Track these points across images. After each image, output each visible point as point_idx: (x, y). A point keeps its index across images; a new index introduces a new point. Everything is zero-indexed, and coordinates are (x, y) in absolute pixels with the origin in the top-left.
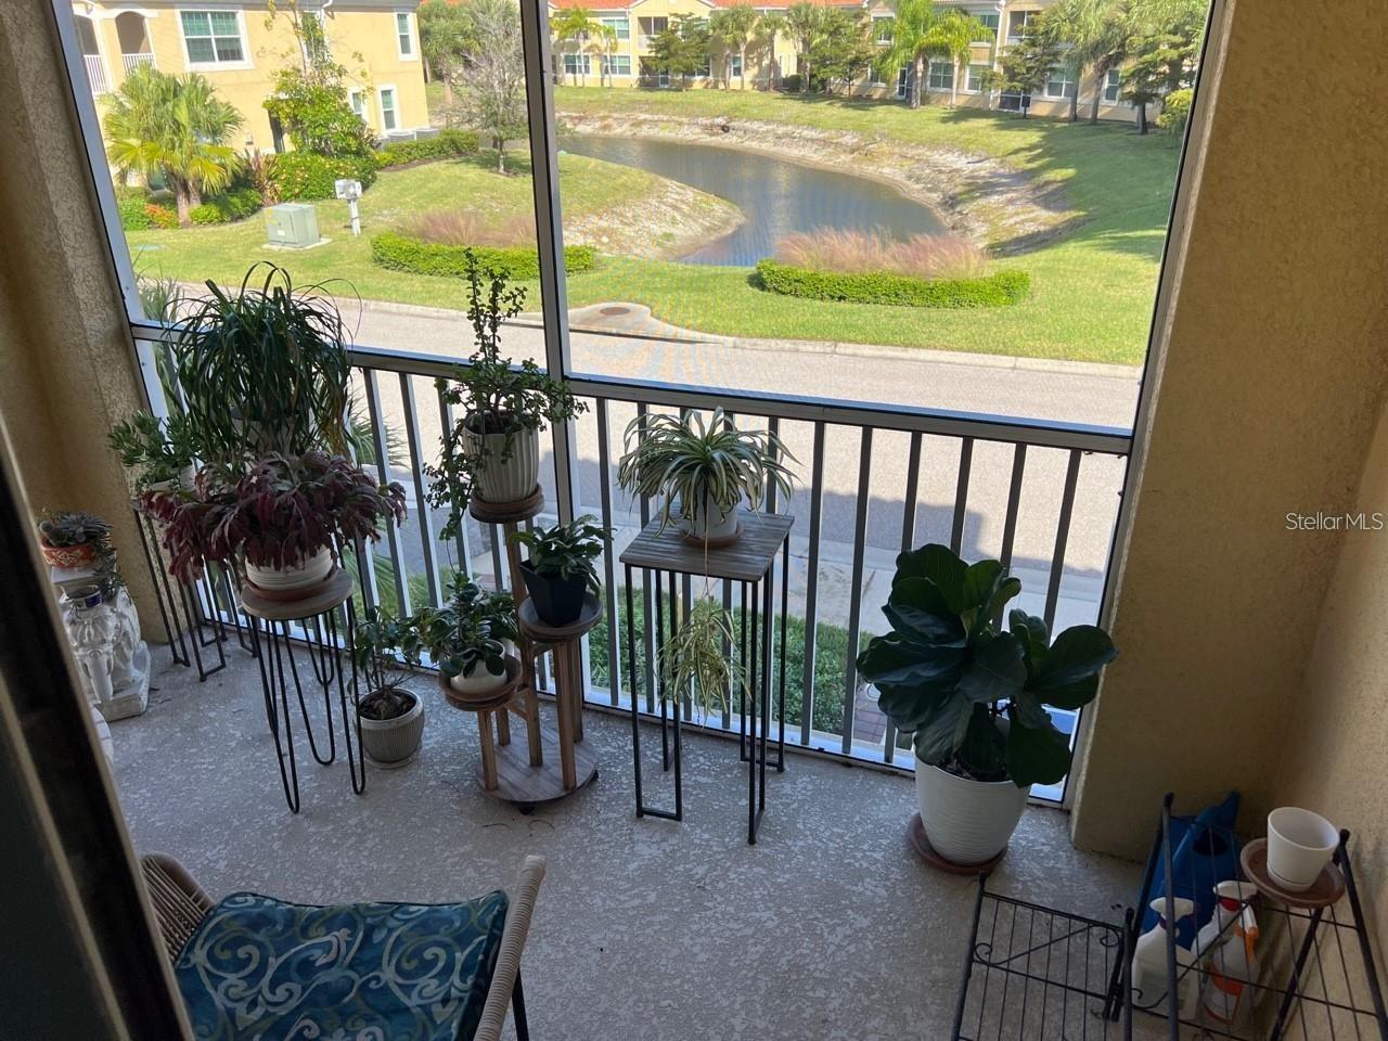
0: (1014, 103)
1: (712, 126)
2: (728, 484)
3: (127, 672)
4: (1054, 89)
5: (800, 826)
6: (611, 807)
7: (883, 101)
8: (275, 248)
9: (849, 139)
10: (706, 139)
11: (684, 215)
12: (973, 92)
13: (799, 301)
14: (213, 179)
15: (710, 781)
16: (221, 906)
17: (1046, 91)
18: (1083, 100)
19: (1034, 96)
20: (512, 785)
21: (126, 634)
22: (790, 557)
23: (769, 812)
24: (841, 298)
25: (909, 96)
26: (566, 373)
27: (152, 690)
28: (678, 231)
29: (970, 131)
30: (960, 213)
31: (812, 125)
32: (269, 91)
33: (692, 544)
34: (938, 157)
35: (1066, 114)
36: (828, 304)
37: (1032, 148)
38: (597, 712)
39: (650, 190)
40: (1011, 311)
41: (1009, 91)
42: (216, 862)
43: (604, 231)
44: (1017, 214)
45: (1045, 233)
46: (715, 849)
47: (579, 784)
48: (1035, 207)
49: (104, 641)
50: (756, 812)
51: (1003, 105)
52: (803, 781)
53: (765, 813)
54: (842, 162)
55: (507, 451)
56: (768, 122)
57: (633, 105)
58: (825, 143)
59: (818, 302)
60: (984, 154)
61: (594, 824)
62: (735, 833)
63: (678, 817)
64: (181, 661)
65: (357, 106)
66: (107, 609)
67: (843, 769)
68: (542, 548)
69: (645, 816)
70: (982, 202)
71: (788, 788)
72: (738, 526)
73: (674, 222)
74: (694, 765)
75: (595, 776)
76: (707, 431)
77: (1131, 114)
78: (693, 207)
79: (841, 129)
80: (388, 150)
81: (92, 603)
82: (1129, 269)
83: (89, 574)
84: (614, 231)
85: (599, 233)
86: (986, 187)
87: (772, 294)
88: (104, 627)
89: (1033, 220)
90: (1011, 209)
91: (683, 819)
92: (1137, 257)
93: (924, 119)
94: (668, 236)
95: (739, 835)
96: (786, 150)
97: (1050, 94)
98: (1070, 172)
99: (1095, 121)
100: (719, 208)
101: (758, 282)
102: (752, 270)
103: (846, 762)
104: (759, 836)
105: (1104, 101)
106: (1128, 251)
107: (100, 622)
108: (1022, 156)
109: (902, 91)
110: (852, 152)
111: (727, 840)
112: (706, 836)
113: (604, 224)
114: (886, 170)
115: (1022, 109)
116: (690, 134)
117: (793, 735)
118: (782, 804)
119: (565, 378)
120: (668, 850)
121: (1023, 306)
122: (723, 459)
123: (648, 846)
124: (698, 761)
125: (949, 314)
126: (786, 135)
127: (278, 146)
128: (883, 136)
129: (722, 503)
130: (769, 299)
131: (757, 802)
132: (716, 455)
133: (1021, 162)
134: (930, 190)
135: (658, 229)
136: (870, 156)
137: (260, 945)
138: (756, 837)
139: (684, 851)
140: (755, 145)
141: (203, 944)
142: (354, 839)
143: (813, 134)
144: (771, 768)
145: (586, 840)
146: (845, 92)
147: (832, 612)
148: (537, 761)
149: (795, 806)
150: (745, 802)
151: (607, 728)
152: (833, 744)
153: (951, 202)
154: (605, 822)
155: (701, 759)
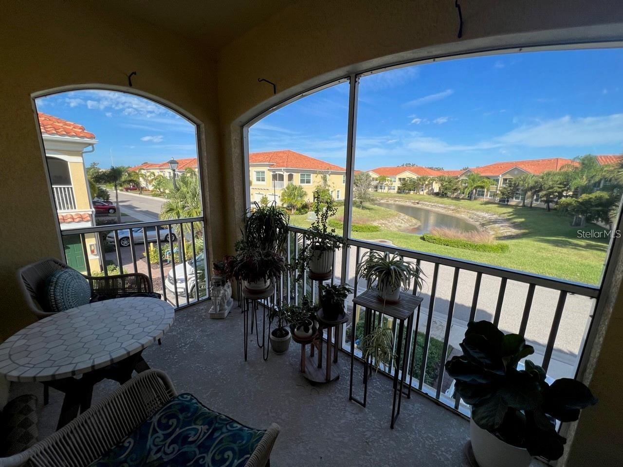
0: (504, 201)
1: (415, 202)
2: (395, 278)
3: (224, 306)
4: (517, 198)
5: (414, 427)
6: (340, 392)
7: (463, 199)
8: (308, 220)
9: (452, 207)
10: (413, 205)
11: (404, 222)
12: (490, 198)
13: (435, 244)
14: (299, 206)
15: (379, 393)
16: (177, 398)
17: (514, 199)
18: (527, 201)
19: (510, 200)
20: (310, 373)
21: (225, 295)
22: (420, 313)
23: (401, 416)
24: (447, 245)
25: (471, 197)
26: (348, 238)
27: (230, 312)
28: (402, 225)
29: (489, 207)
30: (485, 228)
31: (442, 204)
32: (314, 189)
33: (380, 300)
34: (478, 213)
35: (521, 205)
36: (443, 246)
37: (509, 213)
38: (346, 353)
39: (396, 215)
40: (503, 255)
41: (502, 198)
42: (218, 370)
43: (383, 224)
44: (504, 229)
45: (514, 235)
46: (376, 425)
47: (331, 379)
48: (510, 228)
49: (218, 296)
50: (395, 416)
51: (500, 201)
52: (417, 405)
53: (399, 415)
54: (450, 213)
55: (320, 256)
56: (430, 202)
57: (395, 197)
58: (445, 208)
59: (440, 246)
60: (493, 214)
61: (333, 397)
62: (386, 421)
63: (364, 405)
64: (239, 306)
65: (332, 194)
66: (222, 288)
67: (435, 405)
68: (328, 292)
69: (352, 401)
70: (493, 225)
71: (410, 407)
72: (400, 297)
73: (402, 223)
74: (375, 385)
75: (338, 378)
76: (391, 259)
77: (544, 206)
78: (408, 220)
79: (450, 205)
80: (336, 203)
81: (219, 285)
82: (546, 248)
83: (220, 278)
84: (386, 224)
85: (382, 224)
86: (495, 222)
87: (427, 242)
88: (220, 292)
89: (510, 232)
90: (502, 228)
91: (366, 407)
92: (548, 244)
93: (476, 204)
94: (400, 226)
95: (387, 422)
96: (434, 209)
97: (516, 199)
98: (523, 220)
99: (531, 207)
100: (414, 221)
101: (423, 238)
102: (422, 236)
103: (436, 402)
104: (396, 426)
105: (534, 202)
106: (546, 243)
107: (219, 291)
108: (506, 215)
109: (468, 197)
110: (453, 210)
111: (382, 423)
112: (374, 418)
113: (383, 222)
114: (463, 216)
115: (506, 203)
116: (408, 204)
117: (415, 383)
118: (407, 414)
119: (348, 239)
120: (358, 419)
121: (507, 254)
122: (395, 269)
123: (350, 414)
124: (377, 383)
125: (481, 253)
126: (434, 205)
127: (314, 201)
128: (462, 207)
129: (392, 286)
130: (426, 243)
131: (396, 409)
132: (392, 267)
133: (506, 216)
134: (476, 221)
135: (397, 224)
136: (458, 212)
137: (178, 420)
138: (394, 426)
139: (364, 421)
140: (426, 207)
141: (161, 413)
142: (257, 376)
143: (442, 206)
144: (405, 396)
145: (329, 403)
146: (452, 196)
147: (437, 334)
148: (320, 366)
149: (412, 416)
150: (392, 407)
151: (347, 360)
152: (432, 392)
153: (483, 225)
154: (337, 397)
155: (378, 383)
